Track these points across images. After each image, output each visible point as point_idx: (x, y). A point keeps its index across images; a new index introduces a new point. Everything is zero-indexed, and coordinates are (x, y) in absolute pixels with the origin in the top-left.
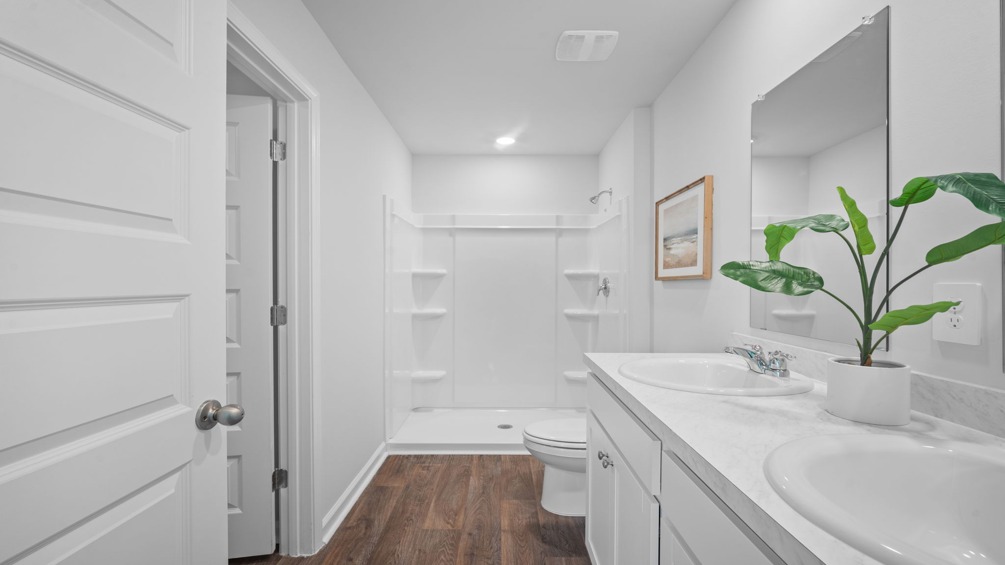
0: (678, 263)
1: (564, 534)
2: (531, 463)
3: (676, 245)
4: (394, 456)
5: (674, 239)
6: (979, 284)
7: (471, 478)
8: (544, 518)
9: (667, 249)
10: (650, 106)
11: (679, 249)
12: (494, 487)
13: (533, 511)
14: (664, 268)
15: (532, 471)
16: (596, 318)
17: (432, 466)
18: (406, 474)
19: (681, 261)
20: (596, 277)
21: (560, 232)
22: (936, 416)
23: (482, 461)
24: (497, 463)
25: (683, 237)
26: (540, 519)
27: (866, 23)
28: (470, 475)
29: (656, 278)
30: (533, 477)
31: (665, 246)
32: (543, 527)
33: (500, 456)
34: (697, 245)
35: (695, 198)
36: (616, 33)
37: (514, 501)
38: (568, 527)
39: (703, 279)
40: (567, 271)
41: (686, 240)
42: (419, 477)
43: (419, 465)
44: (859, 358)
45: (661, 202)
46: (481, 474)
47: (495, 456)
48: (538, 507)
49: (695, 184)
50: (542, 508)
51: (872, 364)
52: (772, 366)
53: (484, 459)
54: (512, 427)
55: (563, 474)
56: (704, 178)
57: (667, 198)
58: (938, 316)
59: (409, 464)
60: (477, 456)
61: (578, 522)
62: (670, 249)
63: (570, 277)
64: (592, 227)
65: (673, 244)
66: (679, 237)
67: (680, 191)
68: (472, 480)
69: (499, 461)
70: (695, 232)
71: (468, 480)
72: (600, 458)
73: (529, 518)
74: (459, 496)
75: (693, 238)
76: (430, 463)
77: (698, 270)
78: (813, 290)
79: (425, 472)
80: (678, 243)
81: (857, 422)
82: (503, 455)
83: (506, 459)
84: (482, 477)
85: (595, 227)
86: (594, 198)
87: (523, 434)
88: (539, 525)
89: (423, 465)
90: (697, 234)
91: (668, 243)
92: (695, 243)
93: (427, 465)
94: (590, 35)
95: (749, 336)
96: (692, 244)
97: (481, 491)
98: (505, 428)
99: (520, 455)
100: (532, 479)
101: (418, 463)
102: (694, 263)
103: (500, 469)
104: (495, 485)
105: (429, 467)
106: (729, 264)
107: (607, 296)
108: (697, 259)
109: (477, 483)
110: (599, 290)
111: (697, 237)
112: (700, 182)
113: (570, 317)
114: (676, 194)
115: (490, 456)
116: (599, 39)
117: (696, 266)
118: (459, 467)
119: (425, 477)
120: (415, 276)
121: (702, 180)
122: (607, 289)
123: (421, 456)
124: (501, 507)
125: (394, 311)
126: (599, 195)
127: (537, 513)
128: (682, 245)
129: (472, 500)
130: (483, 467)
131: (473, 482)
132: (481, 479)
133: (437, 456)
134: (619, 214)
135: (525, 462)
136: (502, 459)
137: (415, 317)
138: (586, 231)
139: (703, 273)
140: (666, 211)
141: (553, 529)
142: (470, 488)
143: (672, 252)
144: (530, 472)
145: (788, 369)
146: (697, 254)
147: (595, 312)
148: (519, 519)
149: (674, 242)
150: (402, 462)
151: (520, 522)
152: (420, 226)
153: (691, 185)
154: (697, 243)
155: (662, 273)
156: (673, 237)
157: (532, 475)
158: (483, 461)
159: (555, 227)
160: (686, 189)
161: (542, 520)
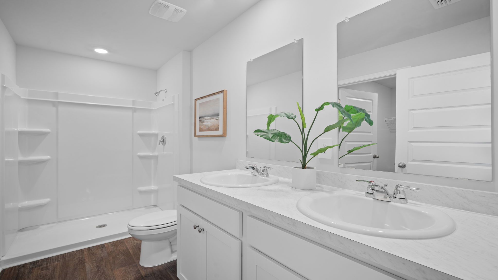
0: (208, 129)
1: (159, 276)
2: (126, 243)
3: (207, 120)
4: (9, 269)
5: (206, 118)
6: (331, 139)
7: (86, 264)
8: (144, 271)
9: (202, 122)
10: (190, 52)
11: (208, 122)
12: (105, 265)
13: (136, 269)
14: (200, 131)
15: (128, 247)
16: (156, 157)
17: (50, 266)
18: (26, 278)
19: (210, 128)
20: (156, 135)
21: (135, 110)
22: (320, 184)
23: (90, 251)
24: (102, 249)
25: (211, 117)
26: (142, 273)
27: (295, 42)
28: (85, 263)
29: (195, 136)
30: (130, 251)
31: (200, 121)
32: (146, 277)
33: (103, 244)
34: (219, 121)
35: (218, 99)
36: (185, 10)
37: (122, 268)
38: (160, 271)
39: (223, 137)
40: (139, 132)
41: (213, 118)
42: (39, 277)
43: (36, 268)
44: (301, 166)
45: (197, 100)
46: (93, 259)
47: (99, 246)
48: (139, 267)
49: (218, 93)
50: (141, 266)
51: (306, 168)
52: (263, 173)
53: (92, 250)
54: (106, 225)
55: (153, 244)
56: (223, 91)
57: (202, 98)
58: (329, 149)
59: (26, 271)
60: (86, 249)
61: (164, 267)
62: (203, 122)
63: (141, 135)
64: (154, 108)
65: (205, 120)
66: (208, 117)
67: (210, 95)
68: (87, 265)
69: (104, 248)
70: (218, 115)
71: (84, 266)
72: (195, 228)
73: (135, 275)
74: (80, 278)
75: (217, 118)
76: (47, 264)
77: (220, 132)
78: (289, 141)
79: (44, 272)
80: (208, 119)
81: (305, 190)
82: (105, 244)
83: (108, 246)
84: (94, 261)
85: (155, 108)
86: (157, 93)
87: (128, 227)
88: (142, 277)
89: (41, 267)
90: (219, 116)
91: (202, 119)
92: (218, 120)
93: (45, 266)
94: (172, 7)
95: (246, 161)
96: (216, 120)
97: (96, 270)
98: (102, 227)
99: (117, 241)
100: (130, 252)
101: (36, 267)
102: (217, 129)
103: (106, 252)
104: (105, 263)
105: (47, 267)
106: (257, 130)
107: (164, 145)
108: (219, 127)
109: (91, 266)
110: (160, 142)
111: (219, 117)
112: (221, 92)
113: (141, 157)
114: (207, 96)
115: (96, 246)
116: (176, 10)
117: (219, 130)
118: (73, 260)
119: (46, 275)
120: (21, 133)
121: (222, 91)
122: (165, 141)
123: (37, 262)
124: (114, 275)
125: (5, 159)
126: (160, 91)
127: (139, 270)
128: (210, 121)
129: (91, 278)
130: (93, 255)
131: (88, 266)
132: (94, 262)
133: (52, 258)
134: (173, 103)
135: (122, 244)
136: (106, 246)
137: (20, 163)
138: (150, 110)
139: (223, 134)
140: (201, 104)
141: (151, 275)
142: (87, 271)
143: (204, 124)
144: (127, 249)
145: (268, 173)
146: (219, 125)
147: (156, 154)
148: (129, 278)
149: (206, 119)
150: (19, 270)
151: (130, 279)
152: (25, 98)
153: (216, 93)
154: (219, 120)
155: (198, 133)
156: (205, 117)
157: (128, 250)
158: (92, 251)
159: (131, 106)
160: (213, 94)
161: (143, 273)
